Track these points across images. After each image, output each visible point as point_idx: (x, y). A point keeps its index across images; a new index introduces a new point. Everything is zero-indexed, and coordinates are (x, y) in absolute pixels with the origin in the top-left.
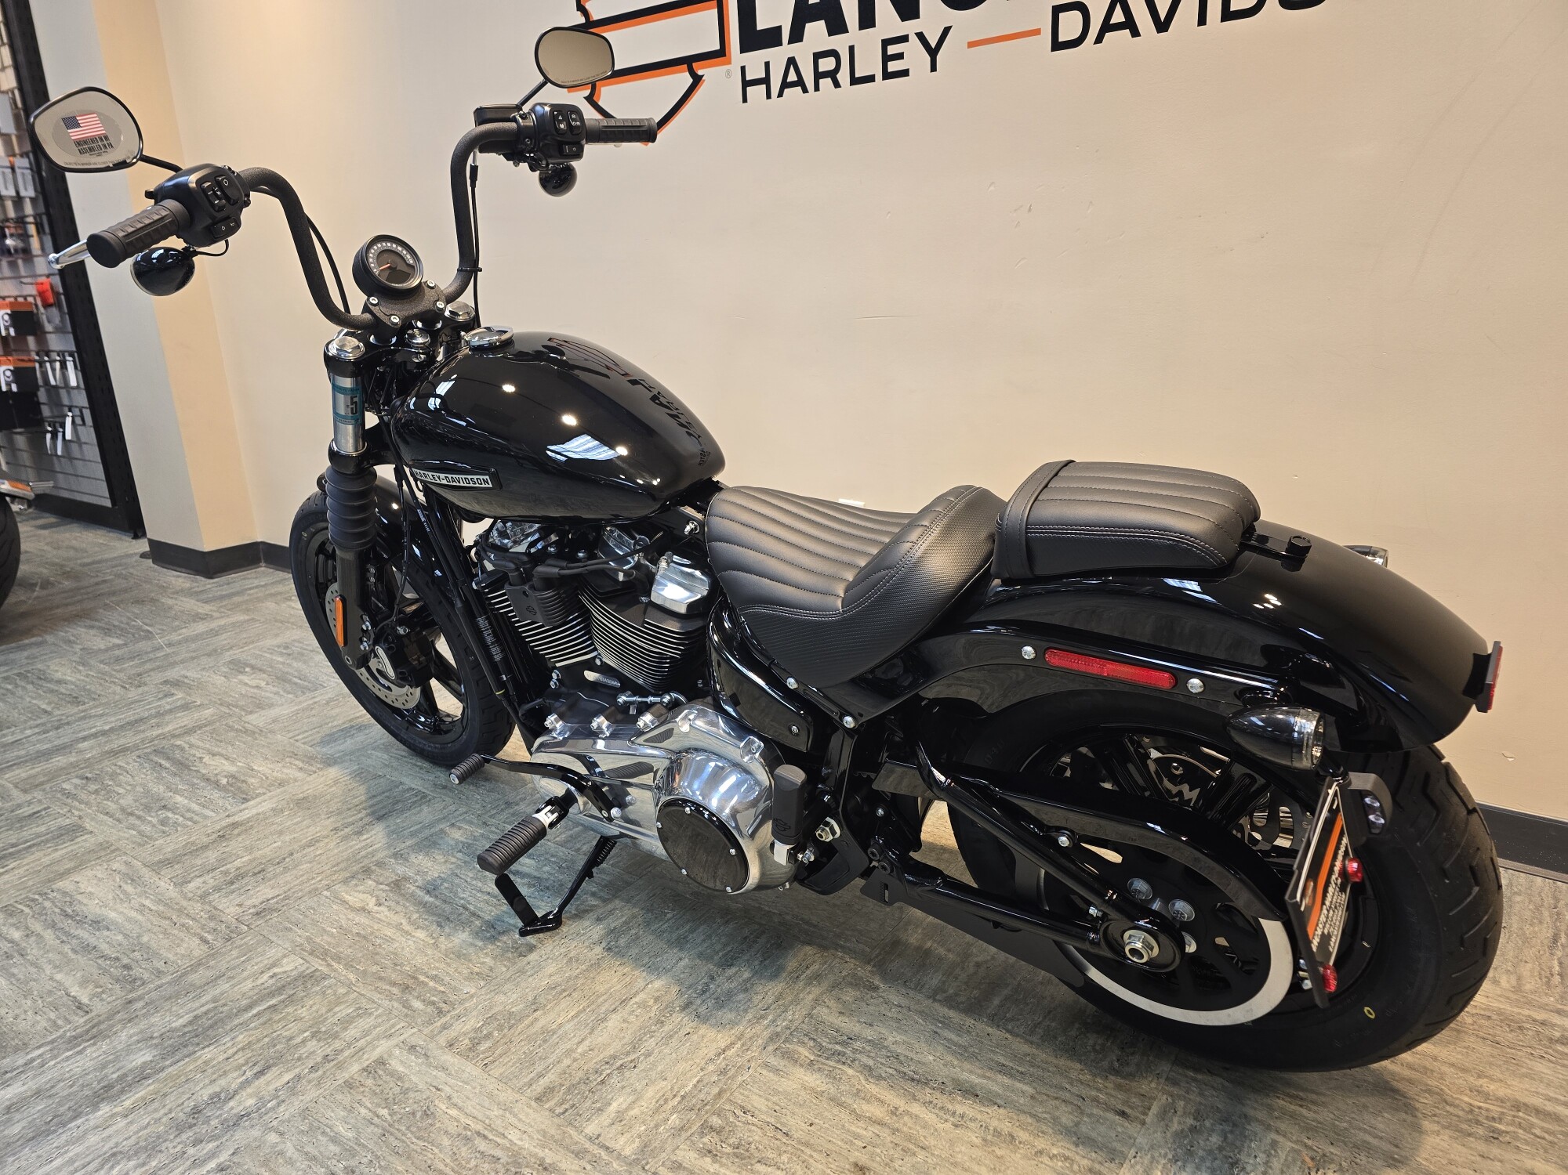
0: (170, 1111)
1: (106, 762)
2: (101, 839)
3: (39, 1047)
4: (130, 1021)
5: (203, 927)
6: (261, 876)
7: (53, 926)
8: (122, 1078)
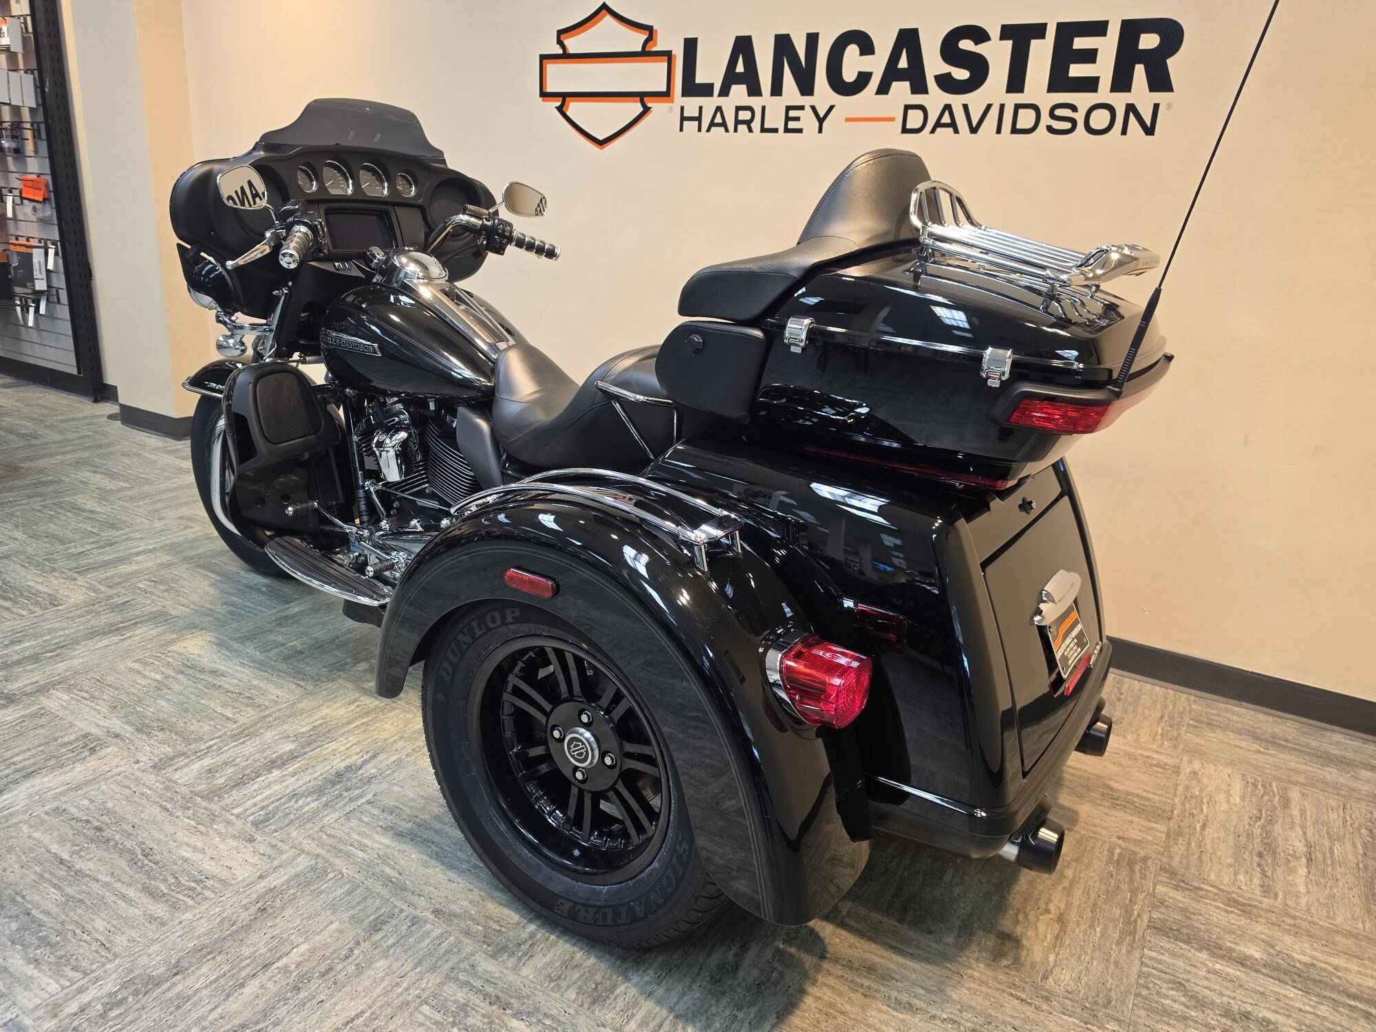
0: (322, 774)
1: (163, 572)
3: (212, 739)
4: (268, 728)
5: (294, 677)
7: (182, 673)
8: (280, 757)
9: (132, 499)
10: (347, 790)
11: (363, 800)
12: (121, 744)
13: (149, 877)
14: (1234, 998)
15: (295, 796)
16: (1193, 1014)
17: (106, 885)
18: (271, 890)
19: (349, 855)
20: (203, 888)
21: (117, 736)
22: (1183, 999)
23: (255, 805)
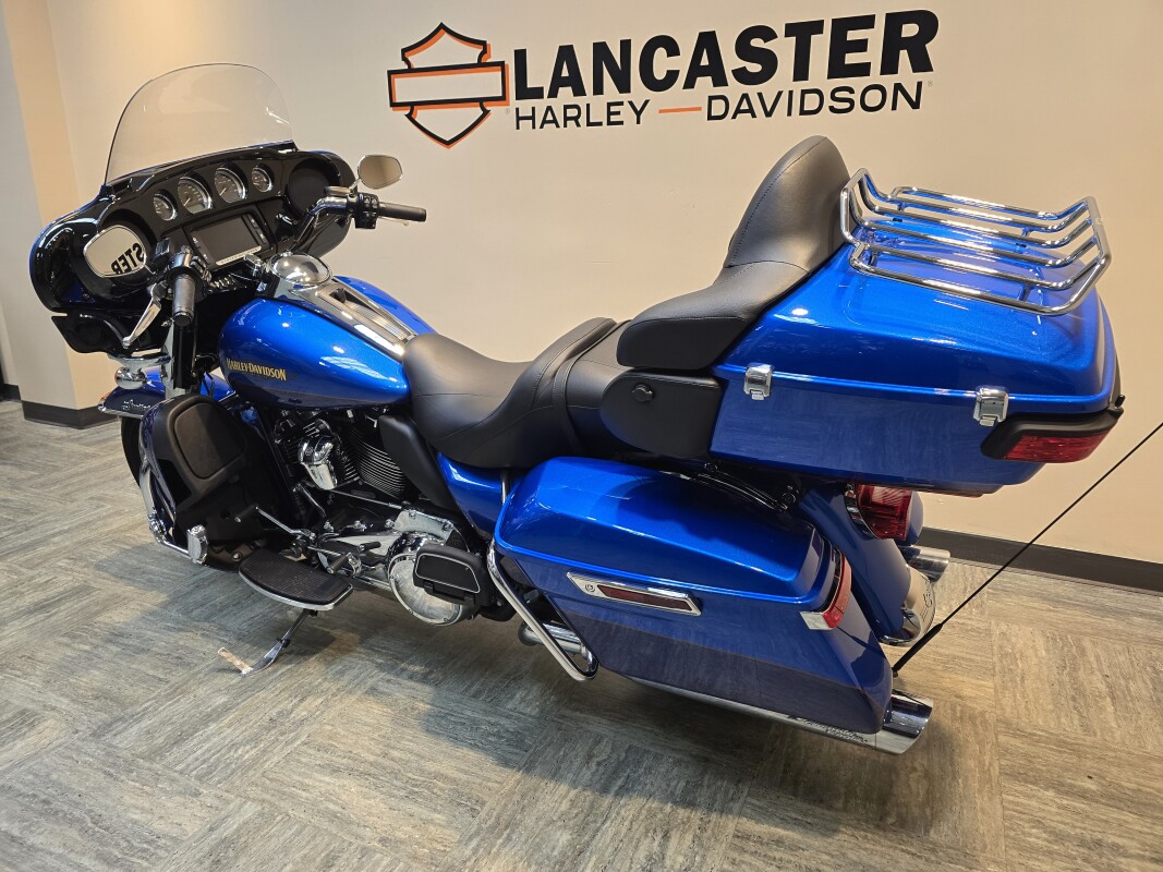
0: (256, 722)
1: (81, 549)
2: (110, 592)
3: (147, 701)
4: (200, 683)
5: (217, 634)
6: (239, 606)
7: (110, 641)
8: (214, 710)
9: (42, 485)
10: (282, 734)
11: (299, 742)
12: (59, 716)
13: (101, 844)
14: (1085, 829)
15: (234, 746)
16: (1056, 847)
17: (59, 857)
18: (223, 841)
19: (292, 796)
20: (156, 848)
21: (54, 709)
22: (1044, 835)
23: (197, 759)
